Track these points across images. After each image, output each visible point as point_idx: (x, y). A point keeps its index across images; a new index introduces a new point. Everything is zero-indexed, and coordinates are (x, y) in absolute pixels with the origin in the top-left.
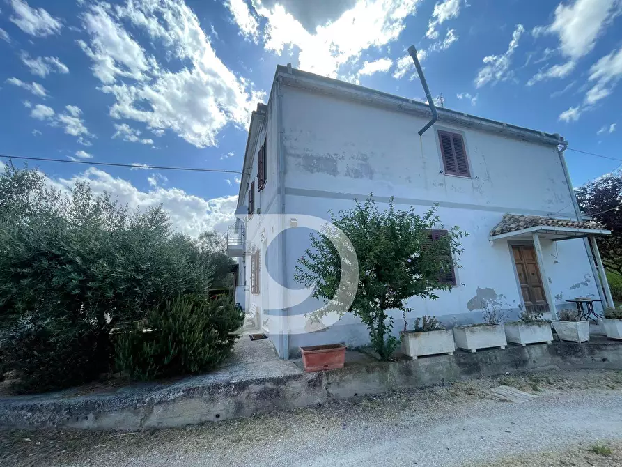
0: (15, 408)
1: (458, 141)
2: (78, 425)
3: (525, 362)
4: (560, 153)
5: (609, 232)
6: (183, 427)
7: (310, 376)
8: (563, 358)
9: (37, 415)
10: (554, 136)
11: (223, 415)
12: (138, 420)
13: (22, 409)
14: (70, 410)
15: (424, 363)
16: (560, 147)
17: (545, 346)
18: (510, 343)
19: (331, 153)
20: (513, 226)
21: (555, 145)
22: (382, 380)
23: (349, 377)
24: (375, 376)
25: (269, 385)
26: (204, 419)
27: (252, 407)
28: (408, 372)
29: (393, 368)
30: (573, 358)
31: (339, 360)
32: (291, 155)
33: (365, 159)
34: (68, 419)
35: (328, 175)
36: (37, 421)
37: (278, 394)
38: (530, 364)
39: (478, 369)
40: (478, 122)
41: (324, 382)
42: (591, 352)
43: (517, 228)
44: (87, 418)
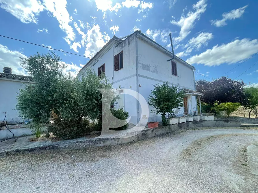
0: (74, 143)
1: (175, 65)
2: (98, 145)
3: (189, 125)
4: (193, 72)
5: (203, 95)
6: (128, 143)
7: (152, 130)
8: (195, 124)
9: (83, 144)
10: (193, 67)
11: (135, 140)
12: (116, 142)
13: (77, 142)
14: (94, 141)
15: (173, 126)
16: (194, 70)
17: (192, 122)
18: (178, 123)
19: (149, 64)
20: (186, 92)
21: (193, 69)
22: (165, 130)
23: (159, 129)
24: (164, 129)
25: (144, 132)
26: (131, 141)
27: (141, 138)
28: (170, 128)
29: (167, 127)
30: (197, 125)
31: (157, 126)
32: (139, 63)
33: (156, 68)
34: (94, 144)
35: (147, 71)
36: (83, 146)
37: (146, 134)
38: (190, 126)
39: (181, 127)
40: (180, 60)
41: (155, 131)
42: (200, 123)
43: (187, 93)
44: (101, 143)
